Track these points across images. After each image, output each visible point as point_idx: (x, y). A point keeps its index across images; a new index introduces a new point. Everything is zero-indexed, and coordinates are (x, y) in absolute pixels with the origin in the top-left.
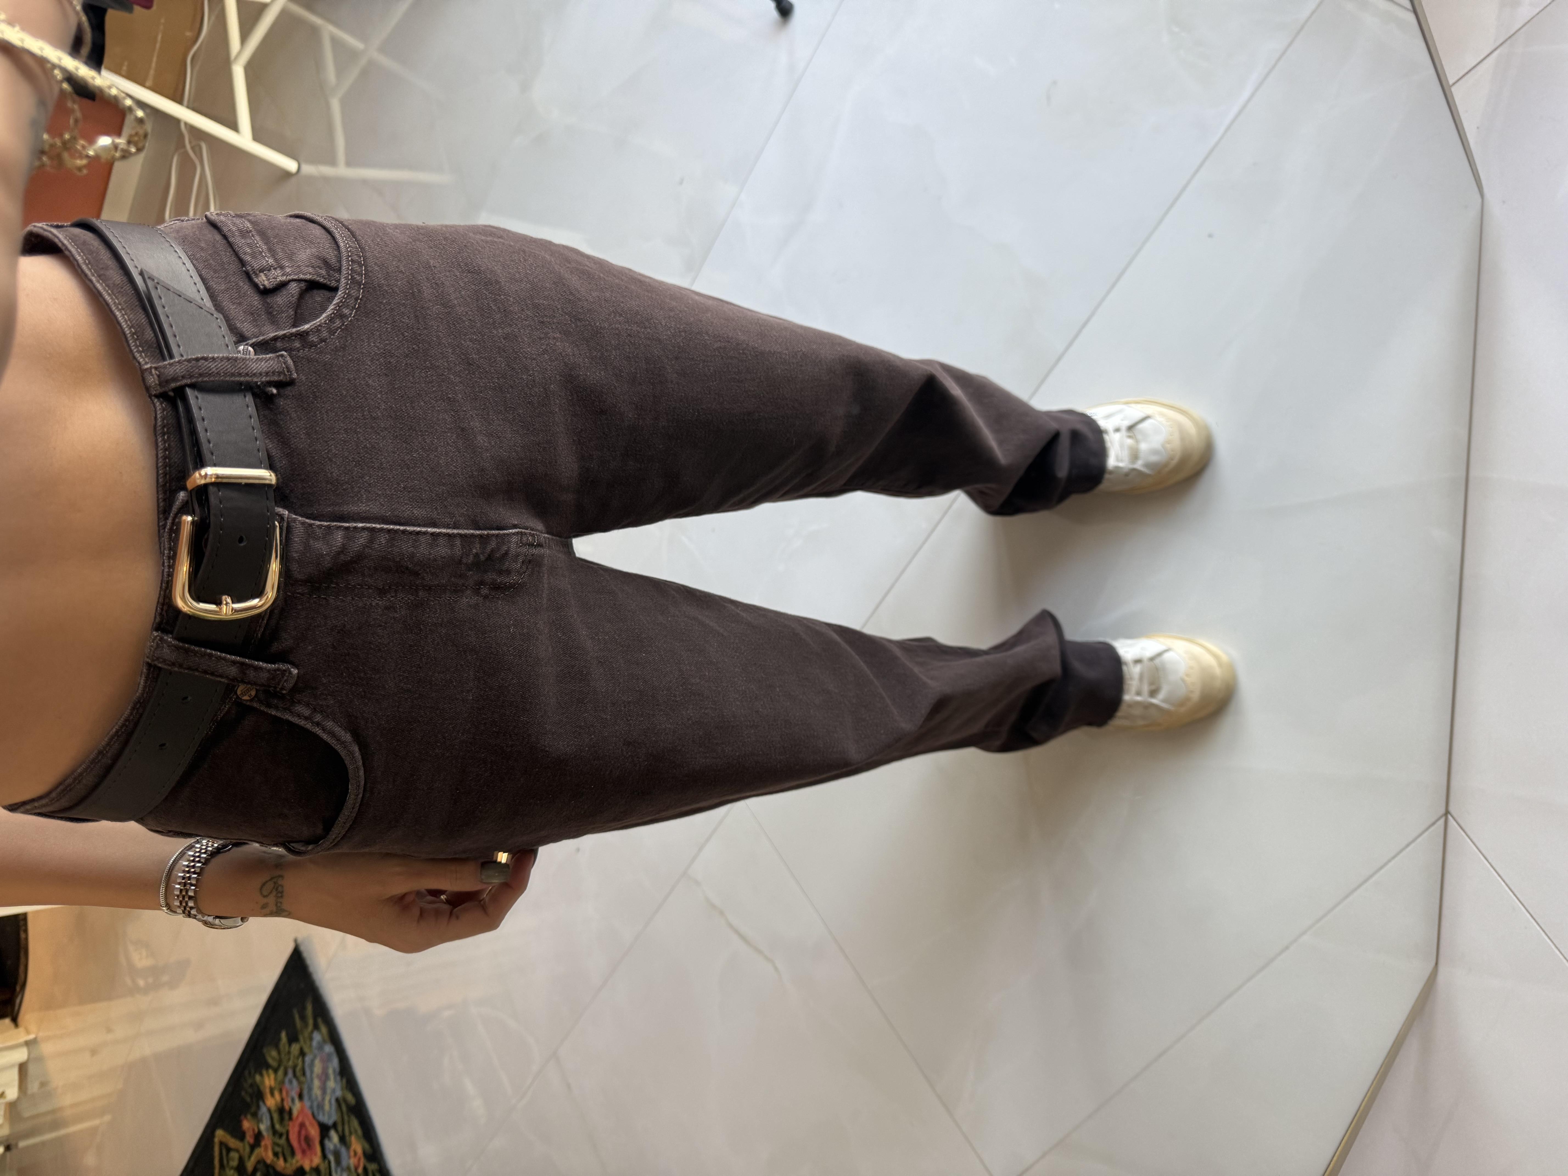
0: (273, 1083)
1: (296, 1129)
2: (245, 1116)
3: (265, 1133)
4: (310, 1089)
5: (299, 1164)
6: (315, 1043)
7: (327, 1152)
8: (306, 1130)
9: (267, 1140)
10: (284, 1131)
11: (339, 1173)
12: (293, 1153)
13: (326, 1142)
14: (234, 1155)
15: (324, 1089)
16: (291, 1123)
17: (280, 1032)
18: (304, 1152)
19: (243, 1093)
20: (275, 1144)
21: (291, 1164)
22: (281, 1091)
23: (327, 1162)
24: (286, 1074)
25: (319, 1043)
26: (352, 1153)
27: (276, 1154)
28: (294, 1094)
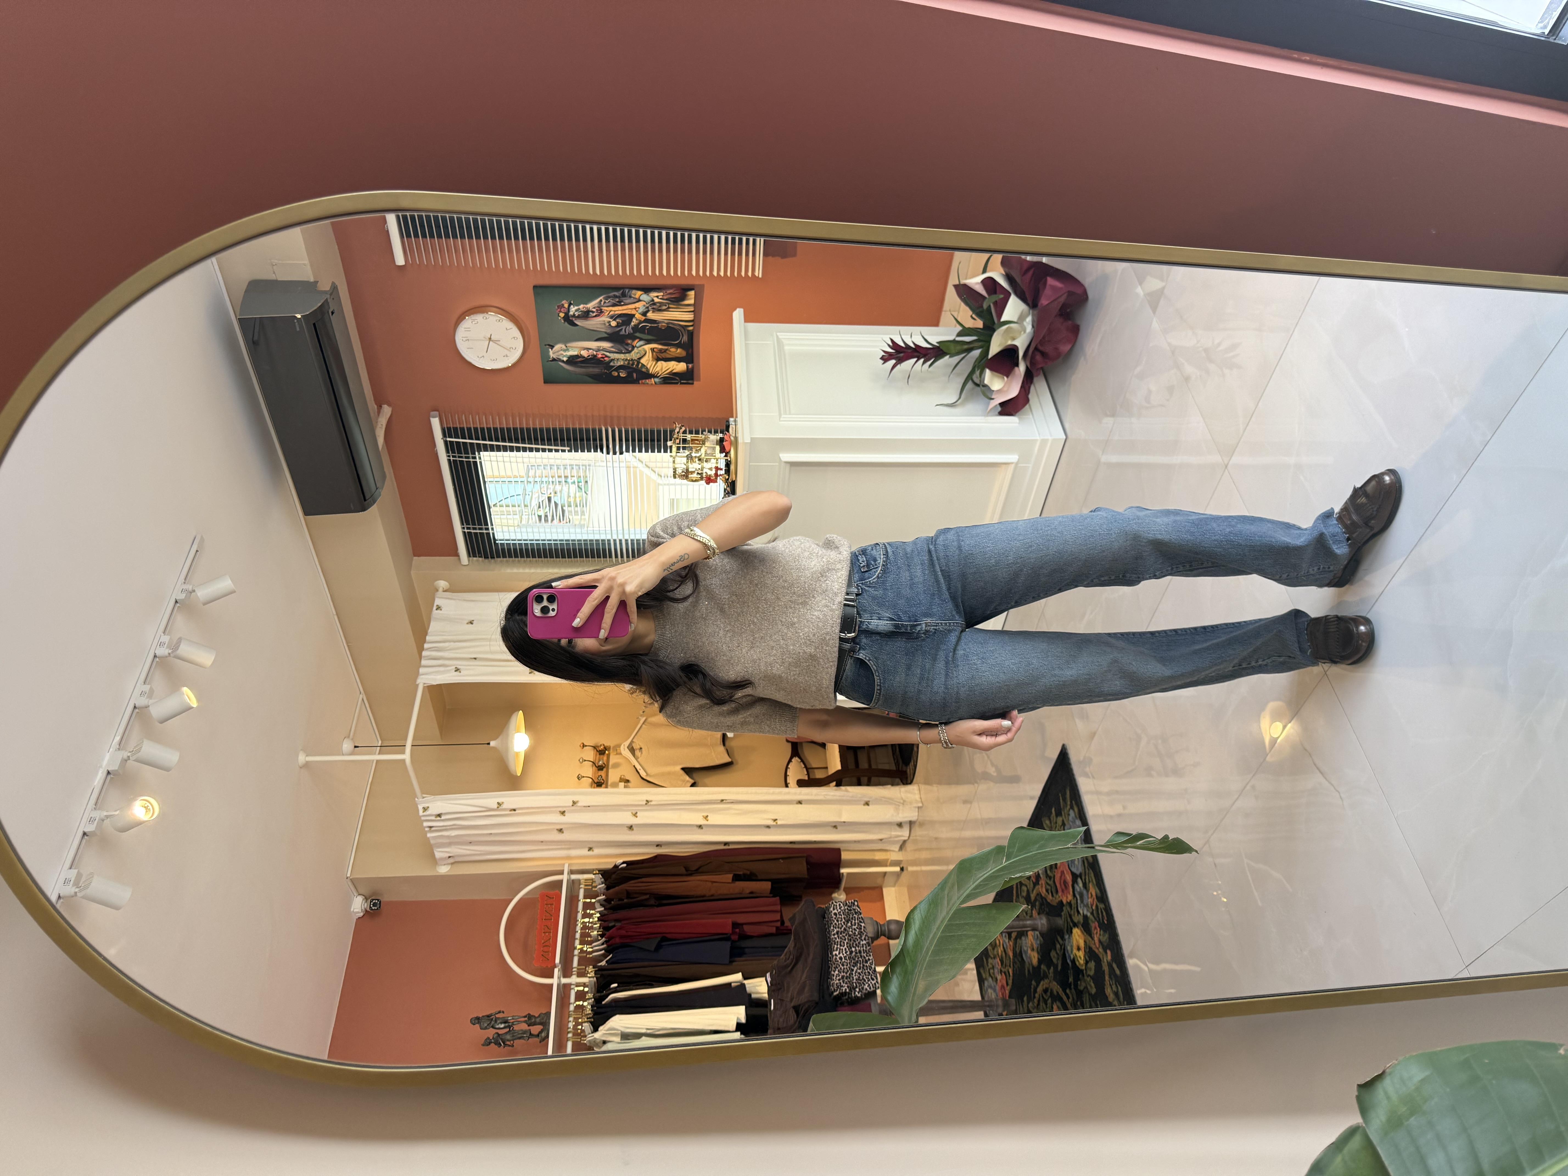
1: (1059, 875)
3: (1041, 876)
5: (1059, 899)
6: (1070, 818)
7: (1076, 893)
8: (1065, 876)
9: (1043, 881)
10: (1052, 876)
11: (1082, 906)
12: (1057, 892)
13: (1076, 885)
14: (1024, 888)
16: (1056, 870)
17: (1052, 809)
18: (1063, 891)
20: (1047, 883)
21: (1056, 899)
23: (1075, 899)
25: (1073, 818)
26: (1090, 895)
27: (1047, 891)
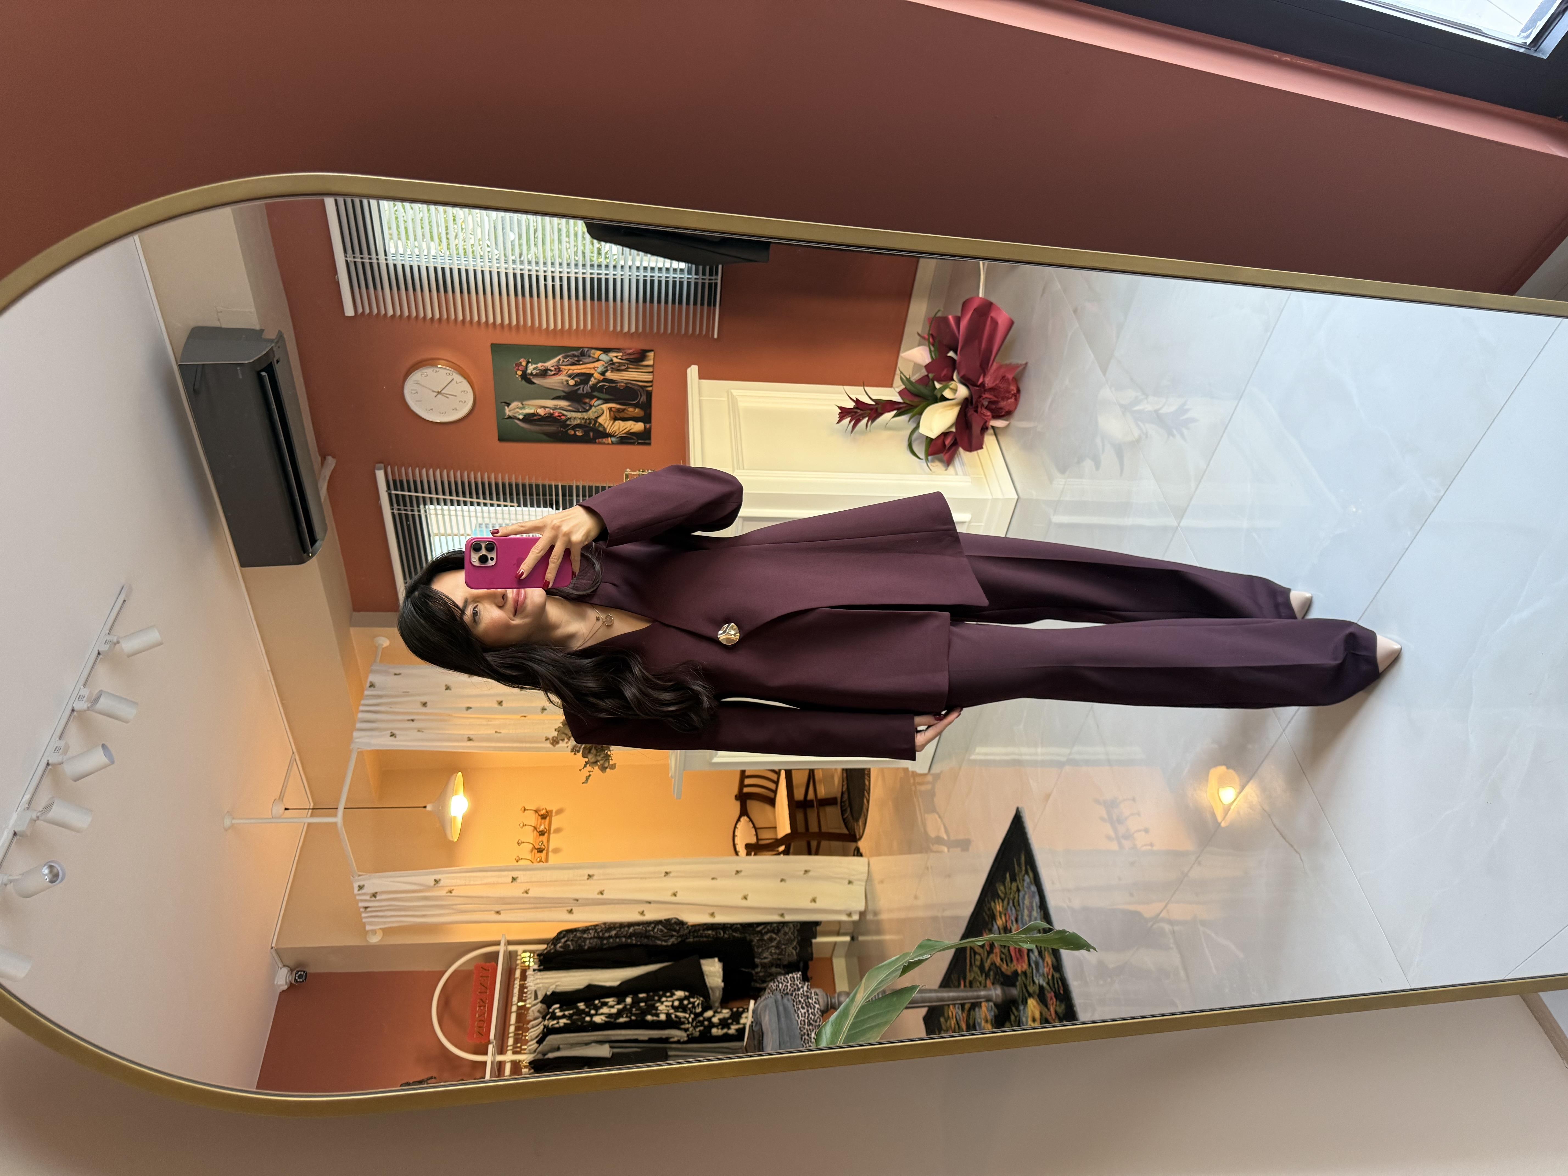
0: (1001, 910)
2: (985, 931)
4: (1022, 916)
5: (1014, 969)
6: (1026, 883)
7: (1031, 961)
9: (997, 950)
11: (1038, 976)
12: (1012, 960)
13: (1031, 954)
14: (978, 957)
15: (1030, 916)
17: (1006, 873)
18: (1018, 960)
19: (984, 914)
20: (1002, 952)
21: (1010, 968)
22: (1005, 915)
23: (1030, 968)
24: (1008, 903)
25: (1028, 884)
26: (1046, 966)
27: (1002, 960)
28: (1013, 918)
